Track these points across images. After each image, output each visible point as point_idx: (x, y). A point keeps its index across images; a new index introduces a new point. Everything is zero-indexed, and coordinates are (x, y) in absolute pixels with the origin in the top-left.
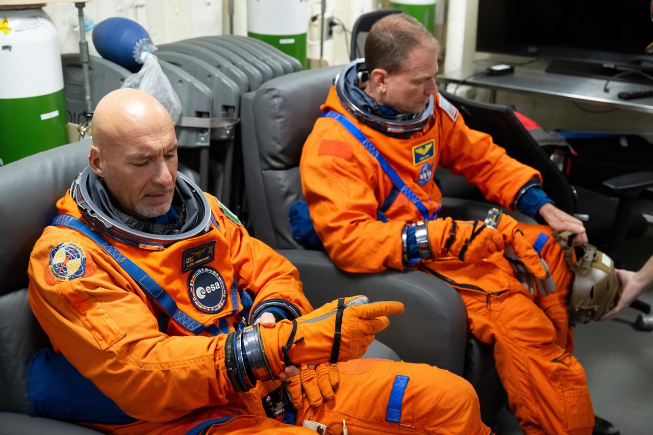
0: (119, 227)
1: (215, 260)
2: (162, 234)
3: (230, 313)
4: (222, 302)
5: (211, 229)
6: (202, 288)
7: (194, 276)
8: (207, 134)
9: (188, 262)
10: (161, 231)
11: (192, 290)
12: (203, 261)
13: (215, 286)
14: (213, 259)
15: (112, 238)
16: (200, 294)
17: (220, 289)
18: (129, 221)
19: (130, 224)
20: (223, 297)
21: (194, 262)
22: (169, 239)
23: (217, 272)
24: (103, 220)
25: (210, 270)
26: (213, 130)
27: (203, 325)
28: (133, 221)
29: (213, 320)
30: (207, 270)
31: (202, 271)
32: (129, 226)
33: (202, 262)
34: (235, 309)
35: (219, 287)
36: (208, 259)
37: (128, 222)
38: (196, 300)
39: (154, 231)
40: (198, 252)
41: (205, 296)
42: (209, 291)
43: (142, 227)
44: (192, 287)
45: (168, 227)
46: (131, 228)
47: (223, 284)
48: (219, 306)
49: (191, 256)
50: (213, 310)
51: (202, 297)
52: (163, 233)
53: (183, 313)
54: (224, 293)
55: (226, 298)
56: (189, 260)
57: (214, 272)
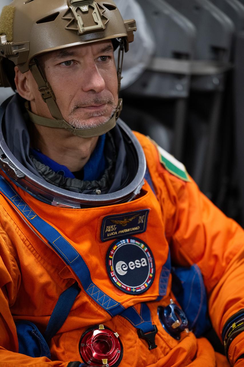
0: (31, 178)
1: (146, 231)
2: (80, 193)
3: (154, 299)
4: (147, 282)
5: (143, 193)
6: (124, 263)
7: (116, 247)
8: (185, 82)
9: (109, 230)
10: (79, 188)
11: (111, 263)
12: (130, 232)
13: (141, 262)
14: (145, 231)
15: (22, 190)
16: (121, 269)
17: (147, 267)
18: (45, 171)
19: (45, 175)
20: (150, 277)
21: (117, 231)
22: (87, 200)
23: (146, 245)
24: (15, 167)
25: (137, 242)
26: (194, 77)
27: (120, 305)
28: (49, 174)
29: (134, 302)
30: (133, 241)
31: (126, 243)
32: (44, 178)
33: (128, 232)
34: (162, 294)
35: (146, 264)
36: (137, 230)
37: (43, 173)
38: (114, 276)
39: (71, 188)
40: (123, 220)
41: (126, 272)
42: (132, 267)
43: (58, 181)
44: (111, 259)
45: (90, 183)
46: (47, 181)
47: (151, 261)
48: (142, 287)
49: (114, 224)
50: (134, 290)
51: (122, 273)
52: (81, 191)
53: (97, 289)
54: (151, 272)
55: (153, 279)
56: (109, 229)
57: (142, 245)
